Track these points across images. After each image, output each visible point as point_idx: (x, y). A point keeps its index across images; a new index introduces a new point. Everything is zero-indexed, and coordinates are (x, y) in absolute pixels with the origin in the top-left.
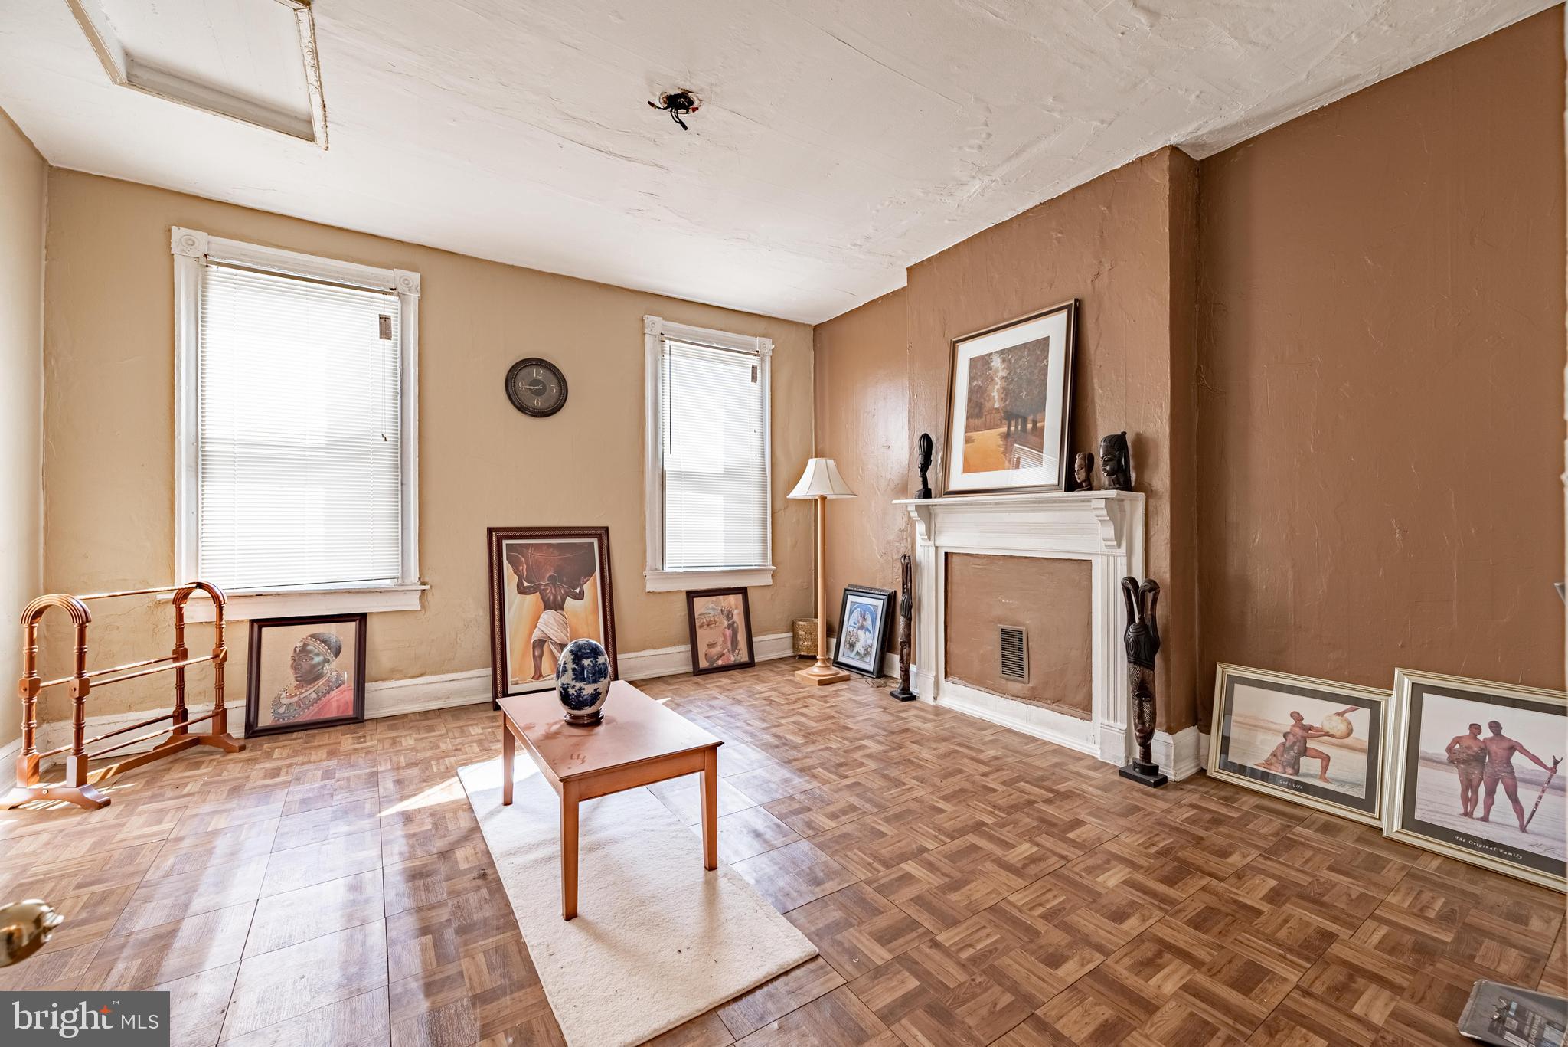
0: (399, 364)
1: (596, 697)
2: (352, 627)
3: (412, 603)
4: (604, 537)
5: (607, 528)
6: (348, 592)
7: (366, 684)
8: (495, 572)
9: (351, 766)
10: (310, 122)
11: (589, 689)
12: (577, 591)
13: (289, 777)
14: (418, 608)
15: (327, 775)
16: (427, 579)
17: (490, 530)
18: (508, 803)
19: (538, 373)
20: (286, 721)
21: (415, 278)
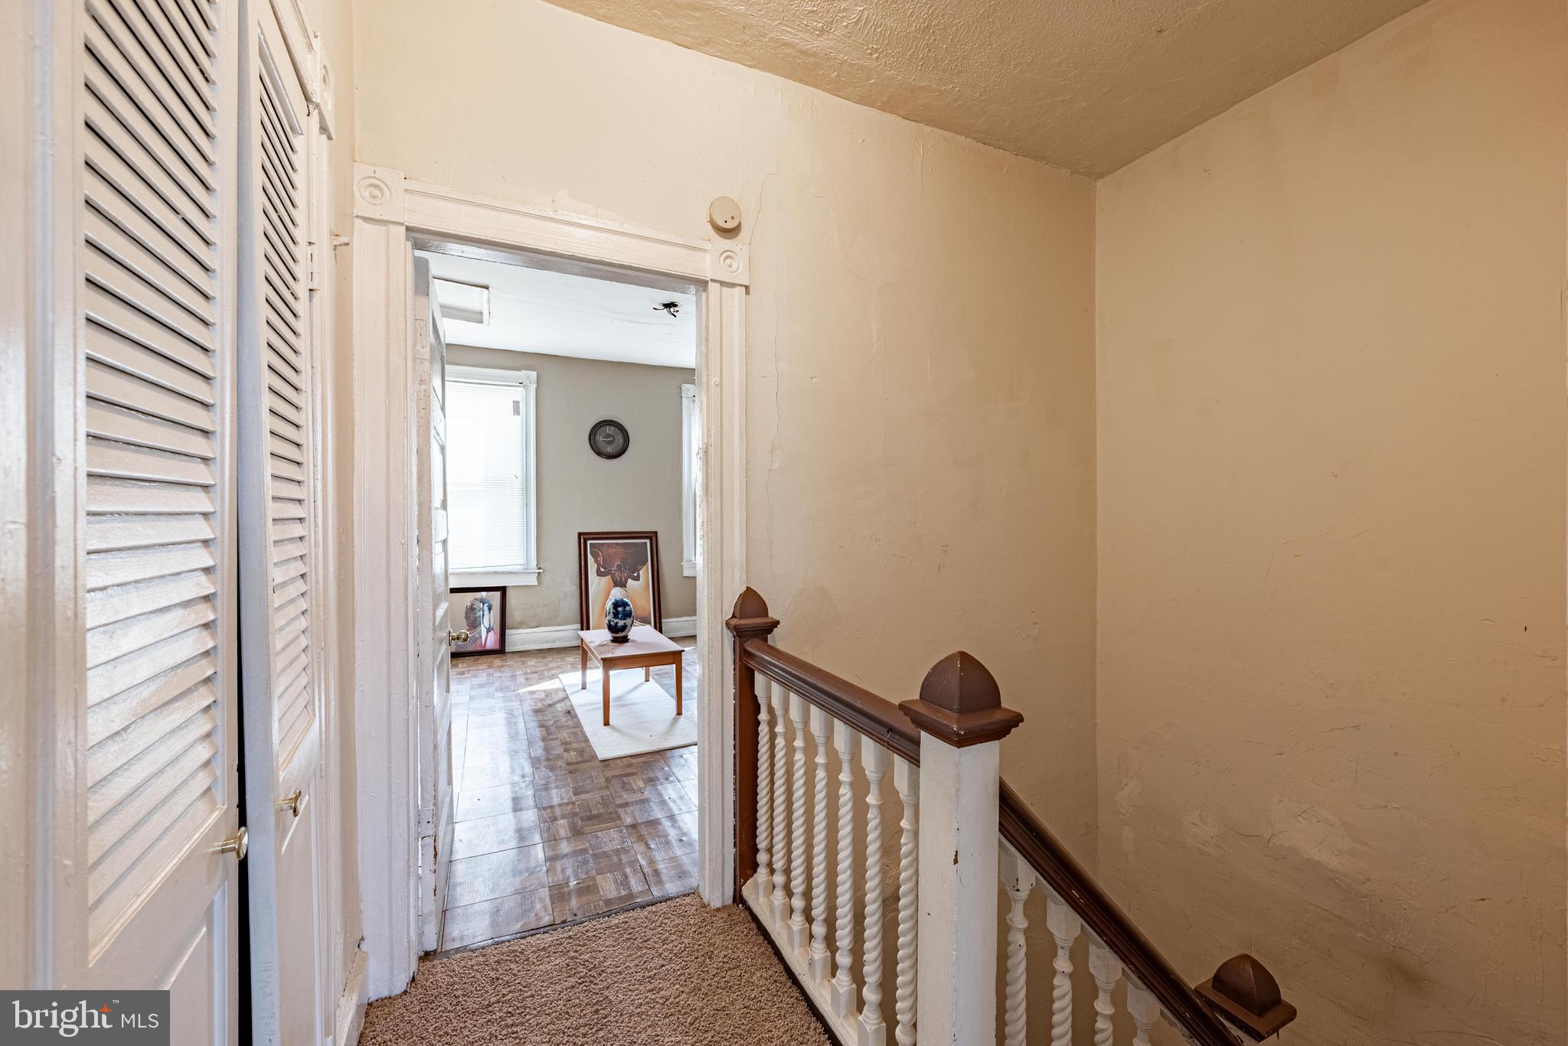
0: (524, 430)
1: (624, 627)
2: (498, 594)
3: (533, 581)
4: (654, 538)
5: (656, 533)
6: (496, 573)
7: (507, 631)
8: (583, 562)
9: (502, 672)
10: (481, 313)
11: (621, 623)
12: (635, 574)
13: (470, 675)
14: (537, 584)
15: (489, 675)
16: (541, 566)
17: (580, 534)
18: (584, 688)
19: (609, 430)
20: (463, 650)
21: (534, 374)
